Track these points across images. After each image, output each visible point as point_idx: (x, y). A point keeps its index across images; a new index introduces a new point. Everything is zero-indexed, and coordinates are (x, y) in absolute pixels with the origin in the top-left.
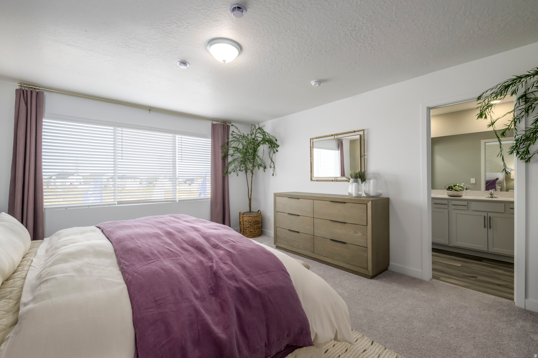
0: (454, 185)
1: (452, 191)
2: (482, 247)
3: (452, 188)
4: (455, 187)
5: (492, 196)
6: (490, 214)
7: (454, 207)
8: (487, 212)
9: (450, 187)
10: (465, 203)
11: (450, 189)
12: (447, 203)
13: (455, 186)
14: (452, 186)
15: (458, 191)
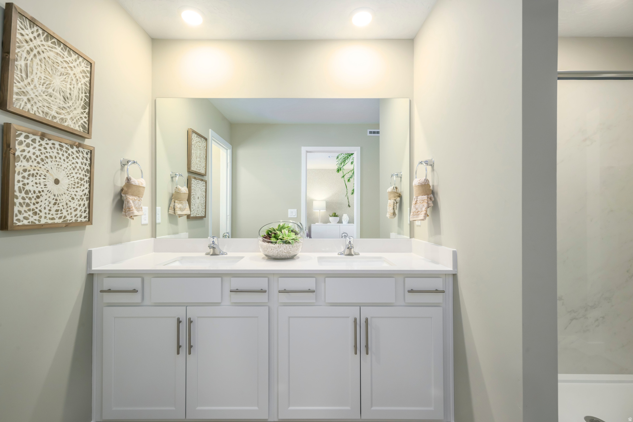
0: (279, 225)
1: (276, 243)
2: (348, 408)
3: (276, 237)
4: (283, 231)
5: (350, 251)
6: (367, 312)
7: (284, 298)
8: (360, 305)
9: (271, 232)
10: (309, 283)
11: (273, 240)
12: (265, 287)
13: (281, 229)
14: (275, 228)
15: (289, 243)
